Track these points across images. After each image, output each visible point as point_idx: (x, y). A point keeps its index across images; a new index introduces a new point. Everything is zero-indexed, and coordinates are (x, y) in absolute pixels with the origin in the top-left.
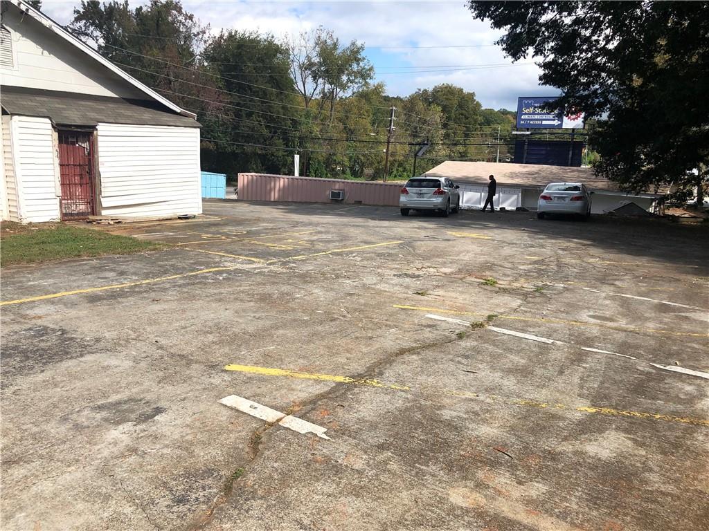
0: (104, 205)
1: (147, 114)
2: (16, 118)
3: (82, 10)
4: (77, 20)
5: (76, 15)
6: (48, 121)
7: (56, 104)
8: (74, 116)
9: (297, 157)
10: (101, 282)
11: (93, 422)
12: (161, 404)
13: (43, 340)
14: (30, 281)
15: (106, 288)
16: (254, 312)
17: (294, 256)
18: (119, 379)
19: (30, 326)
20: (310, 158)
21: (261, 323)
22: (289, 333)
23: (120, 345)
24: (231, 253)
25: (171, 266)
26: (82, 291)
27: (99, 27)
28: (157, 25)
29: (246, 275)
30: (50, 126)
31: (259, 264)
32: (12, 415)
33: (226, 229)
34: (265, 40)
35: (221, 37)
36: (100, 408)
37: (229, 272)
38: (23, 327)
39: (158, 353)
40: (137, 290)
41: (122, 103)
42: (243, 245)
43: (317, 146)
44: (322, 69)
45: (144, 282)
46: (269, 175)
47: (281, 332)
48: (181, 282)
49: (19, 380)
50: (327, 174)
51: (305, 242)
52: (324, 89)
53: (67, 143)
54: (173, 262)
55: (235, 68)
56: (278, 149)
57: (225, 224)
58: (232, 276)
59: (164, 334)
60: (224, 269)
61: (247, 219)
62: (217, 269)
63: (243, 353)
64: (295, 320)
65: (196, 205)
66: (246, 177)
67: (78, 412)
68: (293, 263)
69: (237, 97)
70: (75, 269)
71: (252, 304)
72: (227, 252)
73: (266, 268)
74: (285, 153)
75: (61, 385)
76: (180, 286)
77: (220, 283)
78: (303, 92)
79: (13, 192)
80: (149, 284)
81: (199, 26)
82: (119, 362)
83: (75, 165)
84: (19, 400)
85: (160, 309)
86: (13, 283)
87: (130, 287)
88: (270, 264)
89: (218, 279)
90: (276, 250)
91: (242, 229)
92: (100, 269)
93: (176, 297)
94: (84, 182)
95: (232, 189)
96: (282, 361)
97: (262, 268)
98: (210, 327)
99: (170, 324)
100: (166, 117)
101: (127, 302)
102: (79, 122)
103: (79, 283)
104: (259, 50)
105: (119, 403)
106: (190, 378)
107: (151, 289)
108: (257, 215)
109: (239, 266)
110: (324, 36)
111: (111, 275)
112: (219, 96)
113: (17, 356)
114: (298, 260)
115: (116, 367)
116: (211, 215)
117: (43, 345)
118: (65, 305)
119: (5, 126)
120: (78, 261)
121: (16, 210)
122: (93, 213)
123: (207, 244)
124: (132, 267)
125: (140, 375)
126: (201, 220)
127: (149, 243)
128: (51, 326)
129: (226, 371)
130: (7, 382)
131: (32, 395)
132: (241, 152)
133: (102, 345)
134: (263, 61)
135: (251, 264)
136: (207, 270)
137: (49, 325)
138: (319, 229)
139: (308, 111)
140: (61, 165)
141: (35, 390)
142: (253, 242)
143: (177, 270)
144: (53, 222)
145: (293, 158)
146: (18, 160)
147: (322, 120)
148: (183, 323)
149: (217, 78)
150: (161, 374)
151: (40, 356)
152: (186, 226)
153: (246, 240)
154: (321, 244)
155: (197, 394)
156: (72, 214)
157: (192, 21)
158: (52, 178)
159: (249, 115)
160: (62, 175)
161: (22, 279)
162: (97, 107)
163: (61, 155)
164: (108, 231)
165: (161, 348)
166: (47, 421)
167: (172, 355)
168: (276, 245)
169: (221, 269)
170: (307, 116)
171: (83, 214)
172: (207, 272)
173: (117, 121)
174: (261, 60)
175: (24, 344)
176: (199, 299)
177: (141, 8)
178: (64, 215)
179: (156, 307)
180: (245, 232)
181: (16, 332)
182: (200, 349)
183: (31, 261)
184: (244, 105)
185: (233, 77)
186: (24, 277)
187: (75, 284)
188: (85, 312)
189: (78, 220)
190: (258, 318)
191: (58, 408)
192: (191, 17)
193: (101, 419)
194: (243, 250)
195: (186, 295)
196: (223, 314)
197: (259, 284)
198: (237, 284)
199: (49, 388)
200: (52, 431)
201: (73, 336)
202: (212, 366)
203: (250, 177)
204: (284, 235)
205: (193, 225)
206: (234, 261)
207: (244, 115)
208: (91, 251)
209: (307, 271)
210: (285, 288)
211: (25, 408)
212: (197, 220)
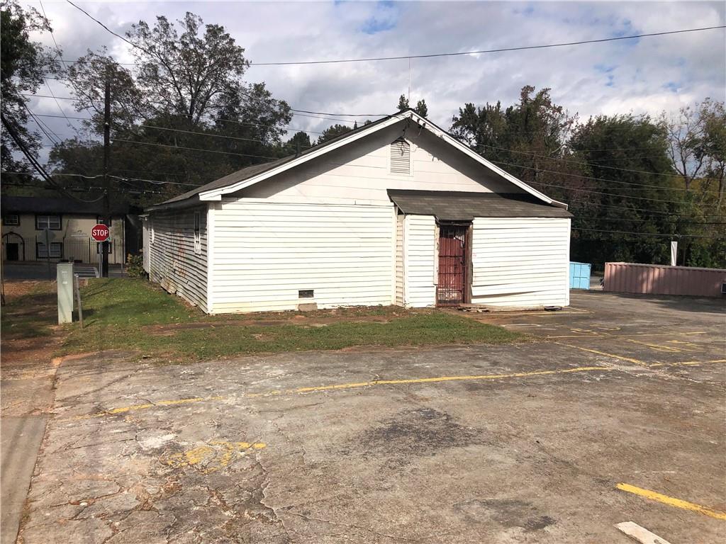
0: (474, 294)
1: (519, 206)
2: (408, 217)
3: (459, 117)
4: (455, 126)
5: (454, 123)
6: (433, 218)
7: (440, 203)
8: (454, 213)
9: (674, 245)
10: (477, 370)
11: (483, 518)
12: (551, 514)
13: (431, 423)
14: (415, 363)
15: (481, 377)
16: (645, 425)
17: (684, 361)
18: (504, 477)
19: (419, 407)
20: (690, 245)
21: (654, 439)
22: (693, 458)
23: (502, 440)
24: (605, 351)
25: (542, 360)
26: (460, 378)
27: (473, 130)
28: (526, 121)
29: (627, 379)
30: (434, 223)
31: (639, 367)
32: (412, 494)
33: (598, 324)
34: (639, 122)
35: (590, 124)
36: (488, 504)
37: (605, 372)
38: (416, 408)
39: (540, 455)
40: (511, 382)
41: (495, 197)
42: (618, 343)
43: (700, 231)
44: (708, 144)
45: (517, 375)
46: (641, 264)
47: (681, 454)
48: (555, 379)
49: (415, 459)
50: (712, 263)
51: (695, 345)
52: (710, 167)
53: (446, 237)
54: (544, 356)
55: (604, 154)
56: (651, 234)
57: (595, 318)
58: (611, 378)
59: (545, 434)
60: (600, 368)
61: (619, 314)
62: (592, 368)
63: (636, 472)
64: (698, 442)
65: (563, 296)
66: (614, 267)
67: (469, 503)
68: (684, 369)
69: (604, 183)
70: (452, 355)
71: (639, 414)
72: (600, 349)
73: (650, 372)
74: (657, 240)
75: (451, 472)
76: (554, 384)
77: (597, 384)
78: (683, 172)
79: (401, 280)
80: (522, 377)
81: (567, 116)
82: (503, 458)
83: (451, 257)
84: (417, 479)
85: (537, 406)
86: (403, 363)
87: (505, 379)
88: (654, 368)
89: (595, 380)
90: (659, 352)
91: (617, 325)
92: (474, 357)
93: (552, 396)
94: (458, 271)
95: (598, 279)
96: (688, 491)
97: (644, 372)
98: (593, 435)
99: (550, 424)
100: (537, 208)
101: (504, 394)
102: (458, 218)
103: (457, 369)
104: (631, 133)
105: (506, 503)
106: (579, 490)
107: (525, 383)
108: (630, 309)
109: (615, 367)
110: (711, 109)
111: (484, 364)
112: (584, 183)
113: (412, 435)
114: (689, 367)
115: (500, 462)
116: (578, 307)
117: (431, 427)
118: (447, 389)
119: (400, 224)
120: (453, 347)
121: (401, 296)
122: (464, 301)
123: (577, 339)
124: (503, 357)
125: (525, 476)
126: (567, 312)
127: (518, 334)
128: (437, 410)
129: (619, 491)
130: (405, 460)
131: (427, 477)
132: (608, 241)
133: (484, 437)
134: (636, 144)
135: (630, 365)
136: (582, 369)
137: (436, 409)
138: (712, 329)
139: (689, 192)
140: (440, 256)
141: (429, 473)
142: (629, 340)
143: (549, 366)
144: (429, 308)
145: (670, 245)
146: (407, 253)
147: (706, 202)
148: (563, 425)
149: (583, 166)
150: (546, 479)
151: (430, 438)
152: (552, 318)
153: (621, 338)
154: (718, 349)
155: (588, 511)
156: (445, 302)
157: (560, 113)
158: (431, 268)
159: (618, 201)
160: (440, 265)
161: (409, 360)
162: (474, 203)
163: (441, 247)
164: (477, 319)
165: (542, 449)
166: (442, 507)
167: (556, 460)
168: (657, 346)
169: (597, 368)
170: (689, 197)
171: (455, 301)
172: (581, 371)
173: (492, 215)
174: (633, 143)
175: (417, 424)
176: (577, 401)
177: (512, 108)
178: (439, 302)
179: (533, 404)
180: (618, 329)
181: (409, 412)
182: (585, 459)
183: (414, 344)
184: (613, 192)
185: (601, 163)
186: (410, 358)
187: (453, 370)
188: (465, 400)
189: (450, 307)
190: (650, 433)
191: (450, 495)
192: (559, 110)
193: (491, 517)
194: (620, 349)
195: (561, 394)
196: (608, 422)
197: (644, 391)
198: (617, 388)
199: (440, 473)
200: (447, 518)
201: (457, 423)
202: (602, 481)
203: (619, 267)
204: (667, 334)
205: (561, 317)
206: (610, 360)
207: (612, 202)
208: (464, 338)
209: (705, 382)
210: (678, 400)
211: (422, 488)
212: (564, 312)
